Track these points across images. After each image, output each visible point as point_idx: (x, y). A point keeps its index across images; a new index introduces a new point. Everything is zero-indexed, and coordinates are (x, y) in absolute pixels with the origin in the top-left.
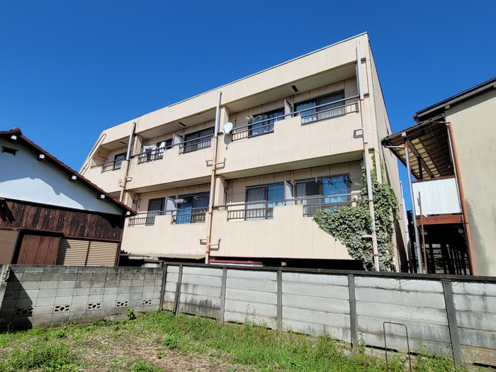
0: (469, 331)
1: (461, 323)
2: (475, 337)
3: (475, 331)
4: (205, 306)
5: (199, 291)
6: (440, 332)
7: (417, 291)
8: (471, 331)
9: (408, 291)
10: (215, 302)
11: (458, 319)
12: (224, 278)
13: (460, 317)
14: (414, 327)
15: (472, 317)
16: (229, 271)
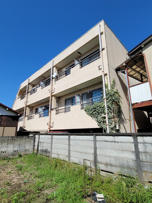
0: (146, 163)
1: (142, 159)
2: (149, 167)
3: (149, 163)
4: (46, 151)
5: (45, 145)
6: (132, 164)
7: (122, 142)
8: (147, 163)
9: (118, 142)
10: (49, 150)
11: (141, 157)
12: (52, 139)
13: (142, 156)
14: (121, 161)
15: (147, 156)
16: (53, 136)
